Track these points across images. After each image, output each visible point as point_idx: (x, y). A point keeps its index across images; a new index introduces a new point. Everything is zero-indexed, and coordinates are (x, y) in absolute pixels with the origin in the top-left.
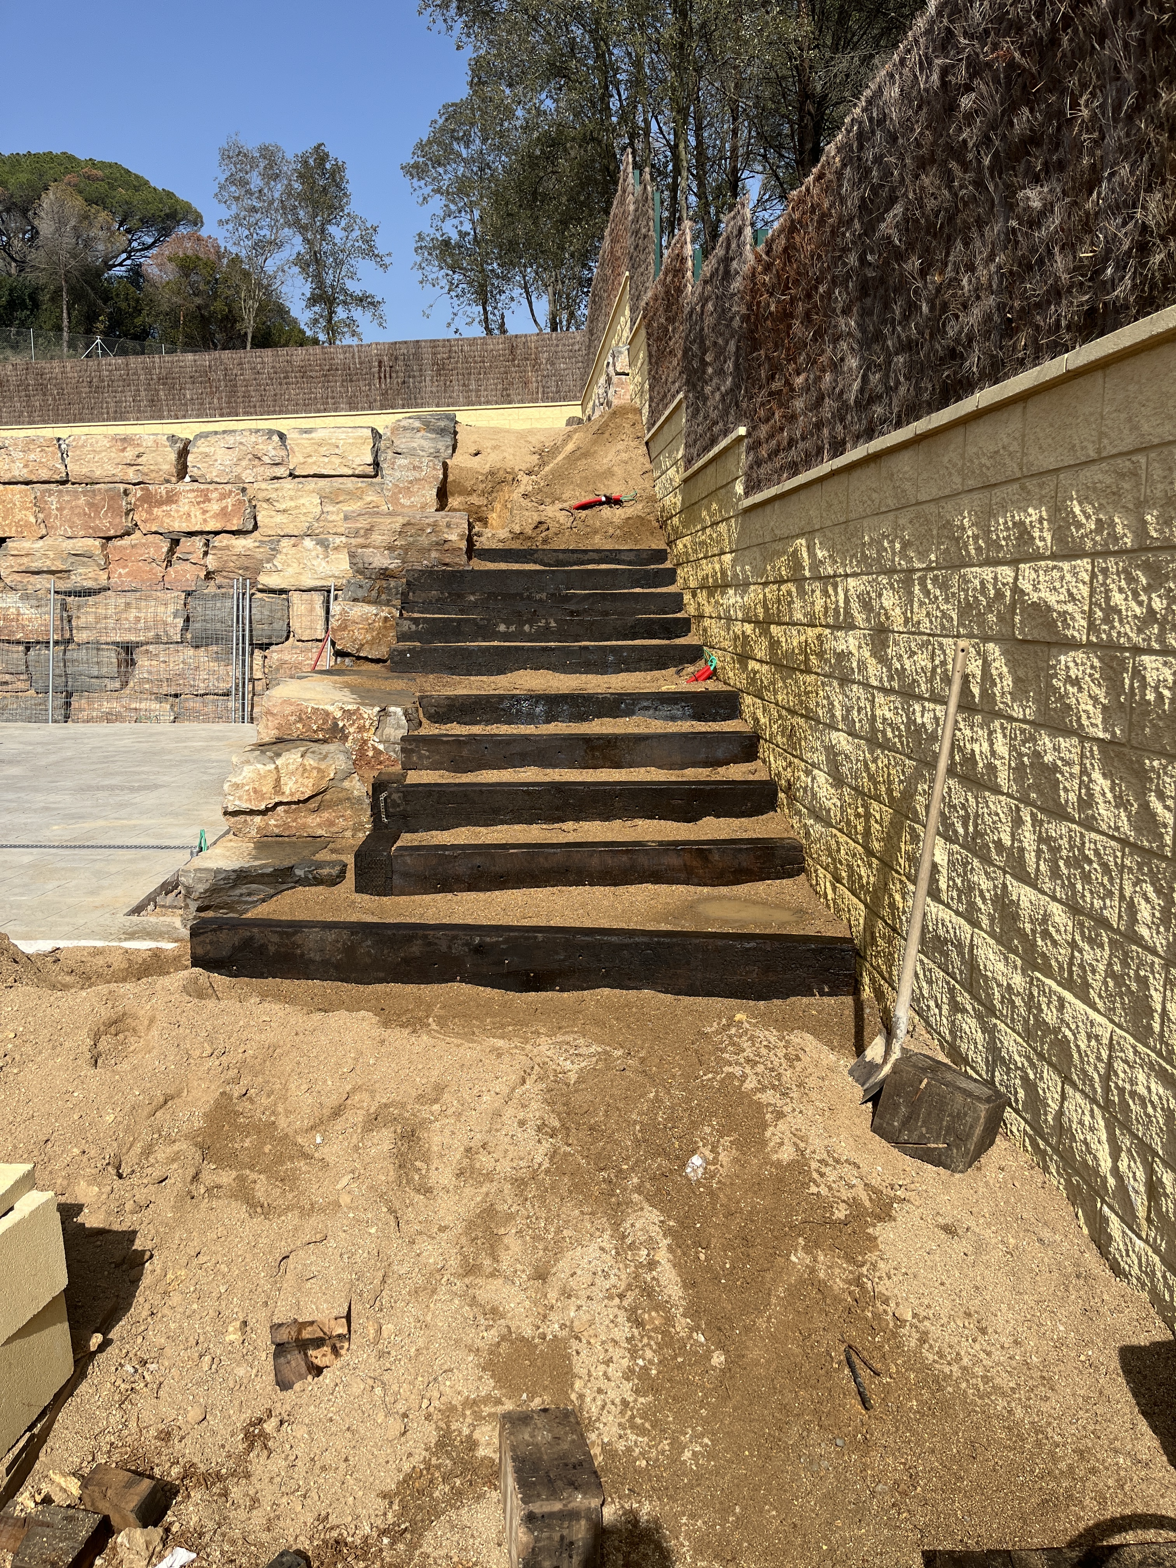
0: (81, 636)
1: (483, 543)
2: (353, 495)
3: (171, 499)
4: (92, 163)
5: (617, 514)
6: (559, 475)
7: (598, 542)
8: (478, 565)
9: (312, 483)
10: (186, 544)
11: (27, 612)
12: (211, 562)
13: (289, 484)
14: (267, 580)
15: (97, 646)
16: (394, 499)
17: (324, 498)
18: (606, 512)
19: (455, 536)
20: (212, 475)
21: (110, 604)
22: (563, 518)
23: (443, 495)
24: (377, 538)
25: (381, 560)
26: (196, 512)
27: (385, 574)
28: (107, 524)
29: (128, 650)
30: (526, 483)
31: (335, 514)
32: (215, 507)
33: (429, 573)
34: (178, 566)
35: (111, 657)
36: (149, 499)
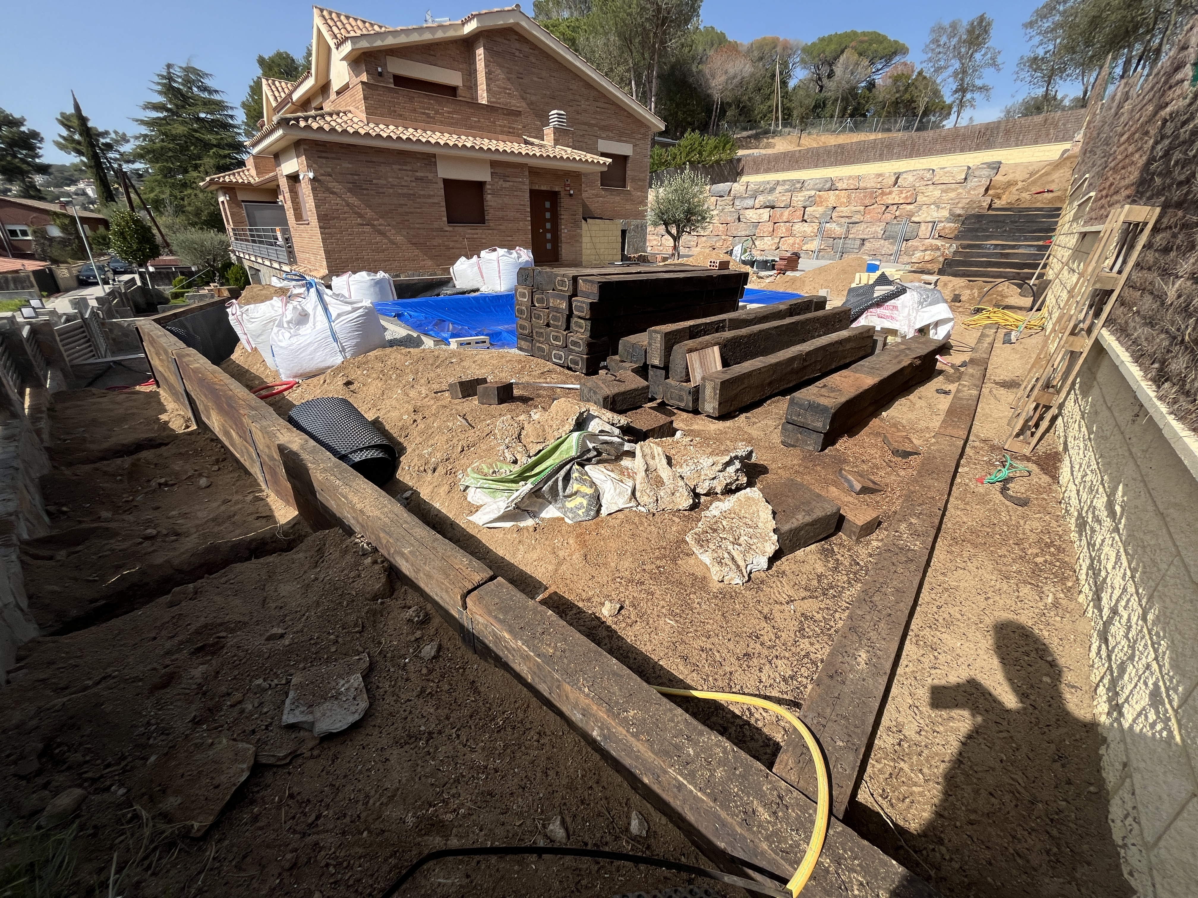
0: (850, 236)
1: (994, 206)
2: (954, 190)
3: (890, 193)
4: (864, 33)
5: (1051, 195)
6: (1034, 182)
7: (1038, 205)
8: (990, 212)
9: (940, 187)
10: (891, 207)
11: (837, 229)
12: (897, 213)
13: (931, 187)
14: (914, 219)
15: (855, 239)
16: (969, 192)
17: (943, 191)
18: (1046, 194)
19: (985, 205)
20: (905, 185)
21: (863, 225)
22: (1028, 197)
23: (987, 190)
24: (960, 205)
25: (959, 211)
26: (897, 198)
27: (959, 215)
28: (867, 202)
29: (864, 240)
30: (1020, 185)
31: (945, 197)
32: (904, 195)
33: (973, 215)
34: (886, 215)
35: (858, 242)
36: (883, 194)
